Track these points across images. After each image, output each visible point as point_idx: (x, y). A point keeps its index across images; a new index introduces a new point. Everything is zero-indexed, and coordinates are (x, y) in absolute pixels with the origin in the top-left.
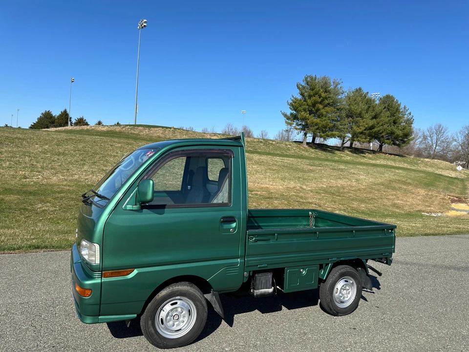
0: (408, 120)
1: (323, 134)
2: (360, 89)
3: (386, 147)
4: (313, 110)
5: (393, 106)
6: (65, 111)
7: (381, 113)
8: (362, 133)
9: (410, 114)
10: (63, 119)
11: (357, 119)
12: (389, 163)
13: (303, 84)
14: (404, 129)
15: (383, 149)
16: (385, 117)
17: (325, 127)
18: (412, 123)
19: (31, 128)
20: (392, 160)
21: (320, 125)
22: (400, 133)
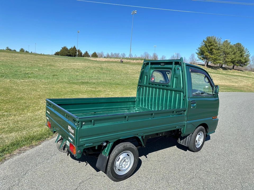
0: (247, 55)
1: (215, 62)
2: (227, 41)
3: (235, 67)
4: (211, 52)
5: (241, 48)
6: (74, 47)
7: (237, 52)
8: (229, 61)
9: (248, 52)
10: (74, 51)
11: (227, 55)
12: (240, 74)
13: (206, 40)
14: (245, 59)
15: (235, 68)
16: (238, 54)
17: (216, 59)
18: (249, 56)
19: (55, 54)
20: (241, 73)
21: (214, 58)
22: (244, 61)
